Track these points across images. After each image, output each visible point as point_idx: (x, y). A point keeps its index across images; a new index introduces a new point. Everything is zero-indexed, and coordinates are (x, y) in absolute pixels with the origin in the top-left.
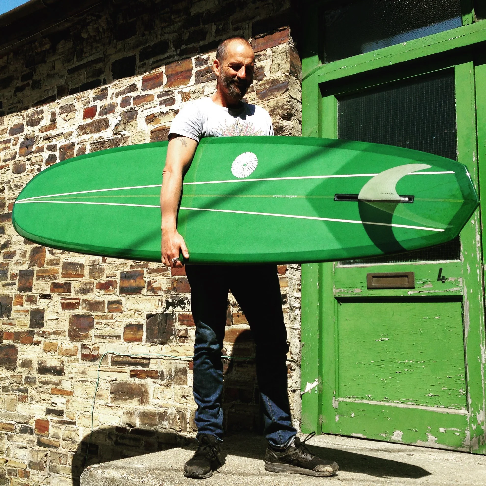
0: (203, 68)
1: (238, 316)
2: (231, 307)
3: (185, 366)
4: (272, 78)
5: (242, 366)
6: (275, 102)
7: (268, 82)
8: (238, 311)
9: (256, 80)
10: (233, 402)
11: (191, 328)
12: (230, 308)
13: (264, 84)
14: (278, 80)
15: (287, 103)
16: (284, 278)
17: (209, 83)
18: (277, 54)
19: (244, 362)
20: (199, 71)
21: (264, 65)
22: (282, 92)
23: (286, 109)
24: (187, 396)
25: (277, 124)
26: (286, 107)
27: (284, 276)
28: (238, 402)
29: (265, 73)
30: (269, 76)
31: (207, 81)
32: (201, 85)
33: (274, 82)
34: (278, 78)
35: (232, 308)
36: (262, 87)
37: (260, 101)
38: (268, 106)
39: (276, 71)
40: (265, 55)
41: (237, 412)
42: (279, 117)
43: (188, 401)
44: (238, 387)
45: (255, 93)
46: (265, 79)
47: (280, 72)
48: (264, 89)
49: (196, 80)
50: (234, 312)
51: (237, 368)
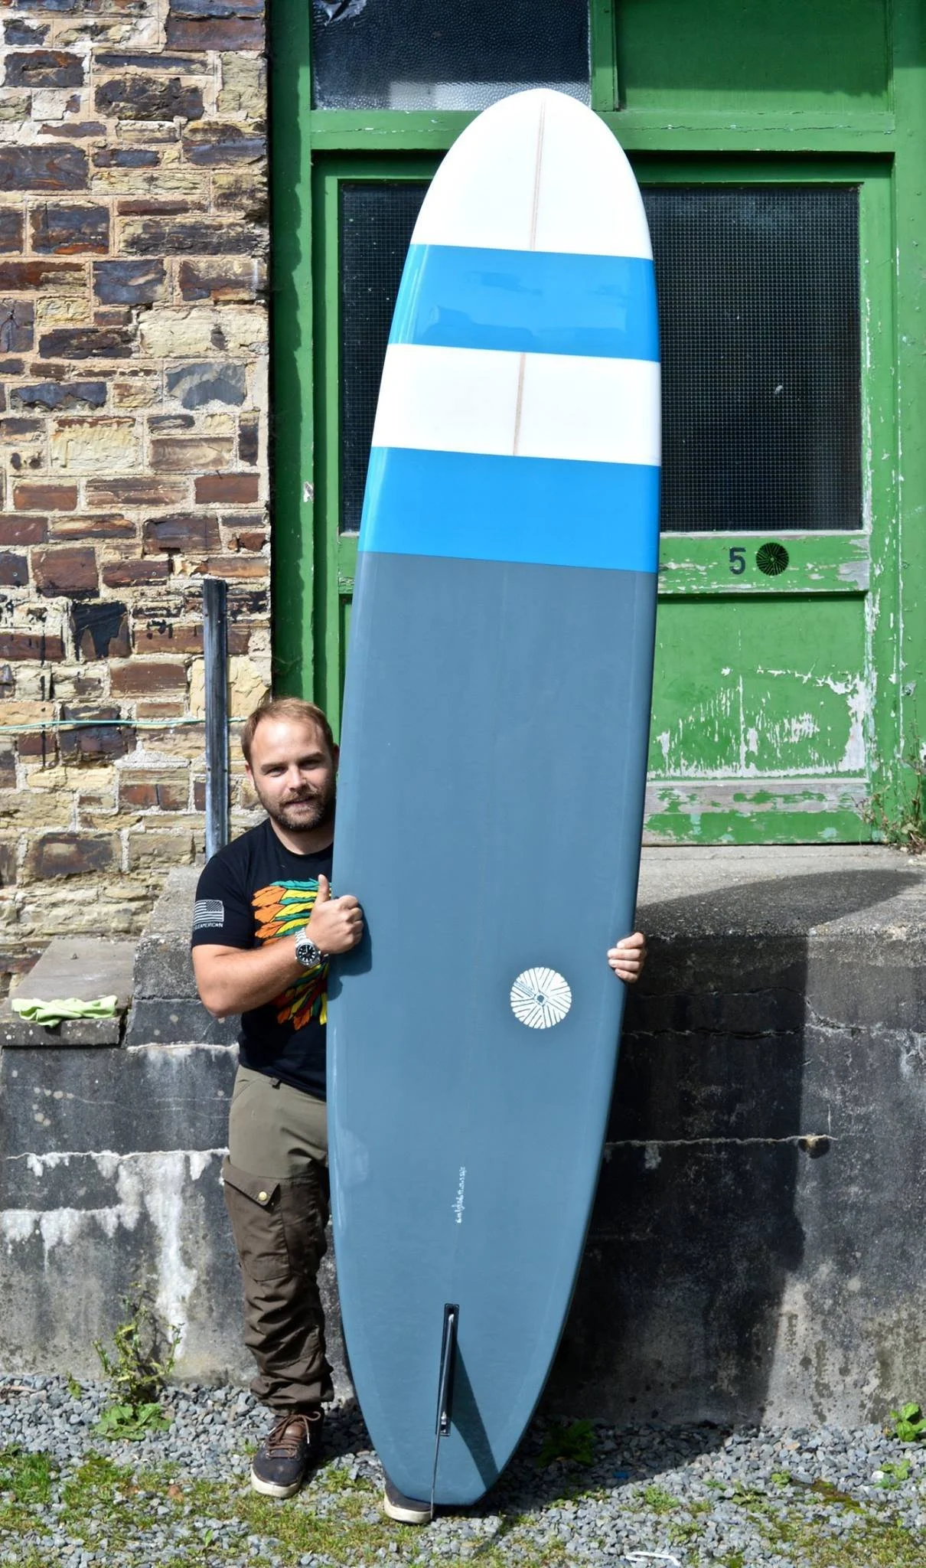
0: (29, 49)
1: (150, 636)
2: (131, 618)
3: (8, 747)
4: (221, 121)
5: (162, 739)
6: (231, 179)
7: (211, 128)
8: (149, 625)
9: (181, 115)
10: (141, 813)
11: (19, 663)
12: (127, 619)
13: (205, 131)
14: (238, 130)
15: (260, 186)
16: (259, 558)
17: (45, 92)
18: (236, 70)
19: (166, 730)
20: (16, 54)
21: (201, 85)
22: (250, 160)
23: (260, 200)
24: (16, 811)
25: (240, 229)
26: (260, 195)
27: (258, 554)
28: (154, 810)
29: (205, 105)
30: (212, 115)
31: (40, 84)
32: (24, 92)
33: (229, 131)
34: (239, 125)
35: (131, 621)
36: (199, 137)
37: (195, 166)
38: (214, 183)
39: (233, 109)
40: (204, 64)
41: (152, 831)
42: (243, 214)
43: (19, 822)
44: (153, 782)
45: (180, 145)
46: (205, 119)
47: (242, 114)
48: (206, 142)
49: (7, 76)
50: (137, 628)
51: (147, 744)
